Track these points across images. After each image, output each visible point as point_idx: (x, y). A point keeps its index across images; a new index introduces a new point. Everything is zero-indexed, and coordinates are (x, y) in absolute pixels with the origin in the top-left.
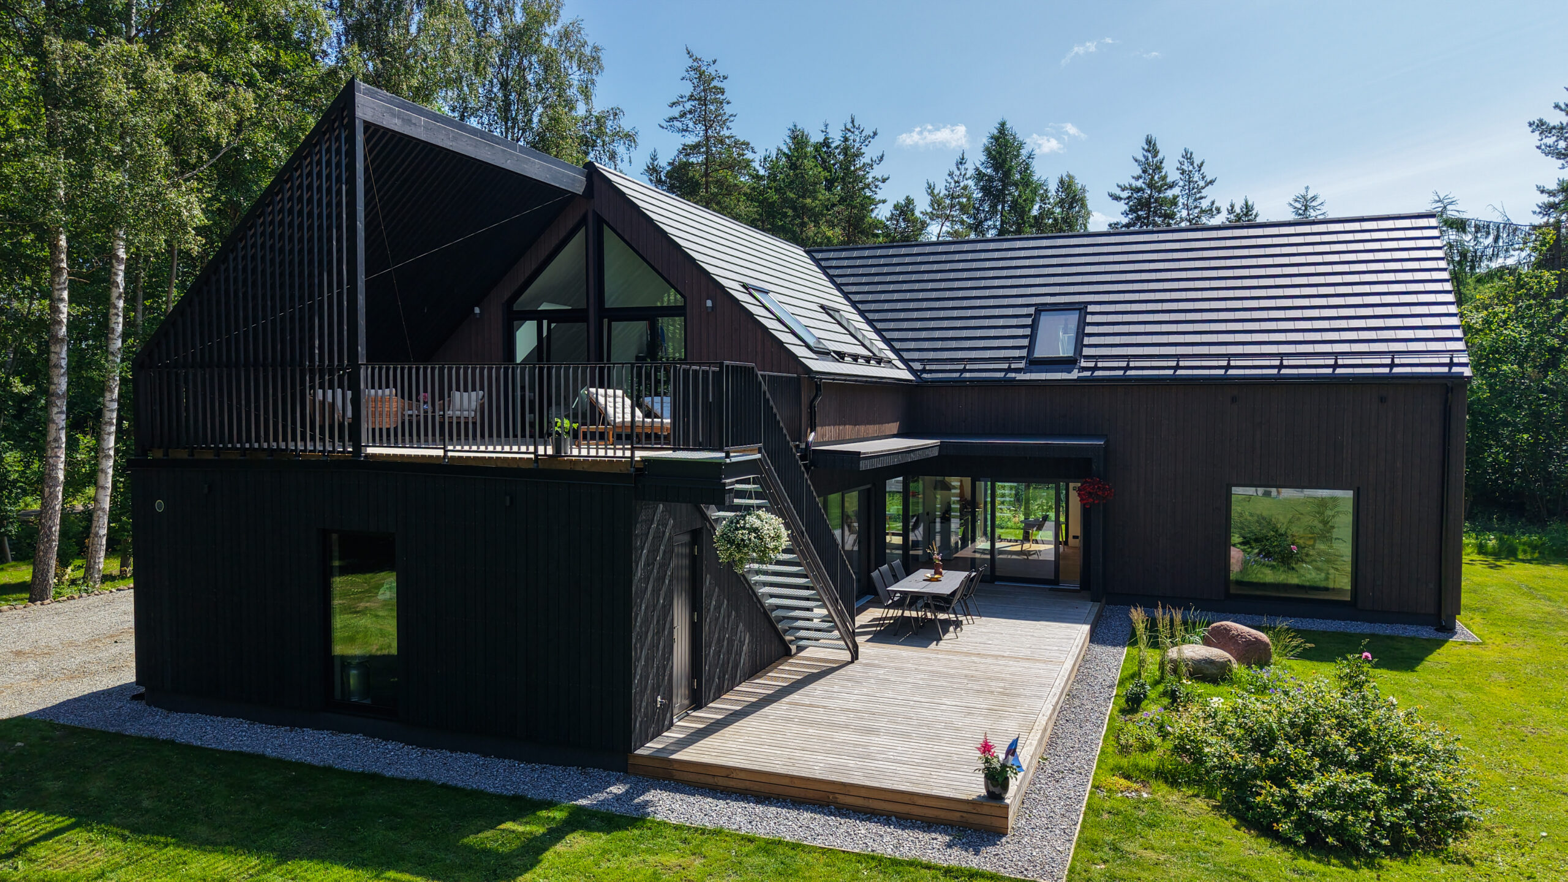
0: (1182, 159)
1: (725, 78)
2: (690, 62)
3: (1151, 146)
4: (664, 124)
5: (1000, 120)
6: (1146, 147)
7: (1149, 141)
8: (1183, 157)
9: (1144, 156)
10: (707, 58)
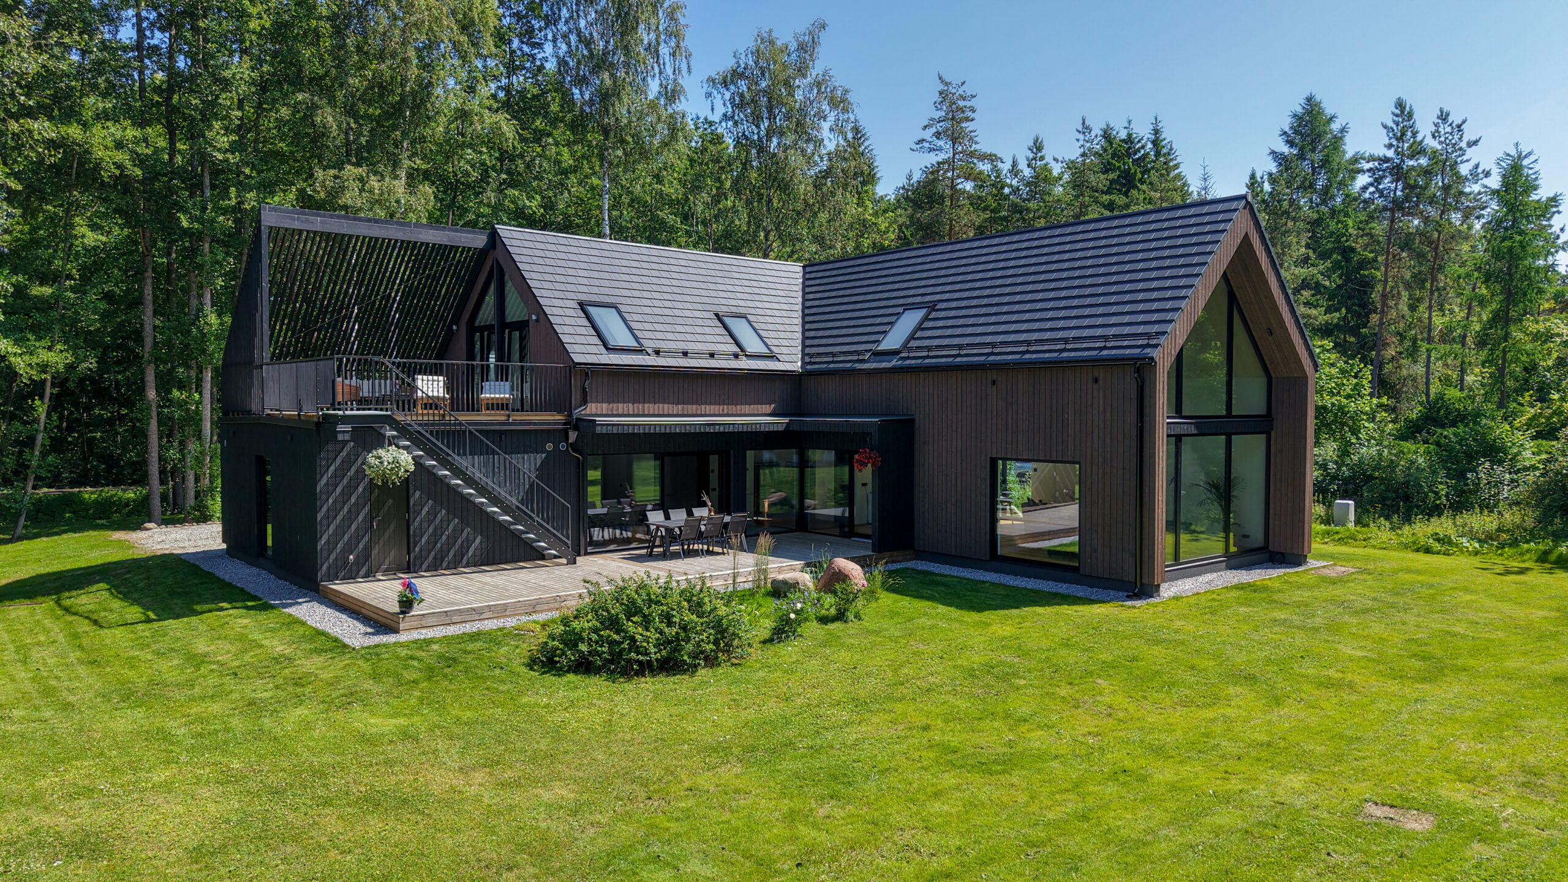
0: (1437, 121)
1: (973, 96)
2: (941, 87)
3: (1403, 110)
4: (914, 147)
5: (1307, 94)
6: (1398, 112)
7: (1400, 105)
8: (1438, 118)
9: (1394, 121)
10: (956, 81)
